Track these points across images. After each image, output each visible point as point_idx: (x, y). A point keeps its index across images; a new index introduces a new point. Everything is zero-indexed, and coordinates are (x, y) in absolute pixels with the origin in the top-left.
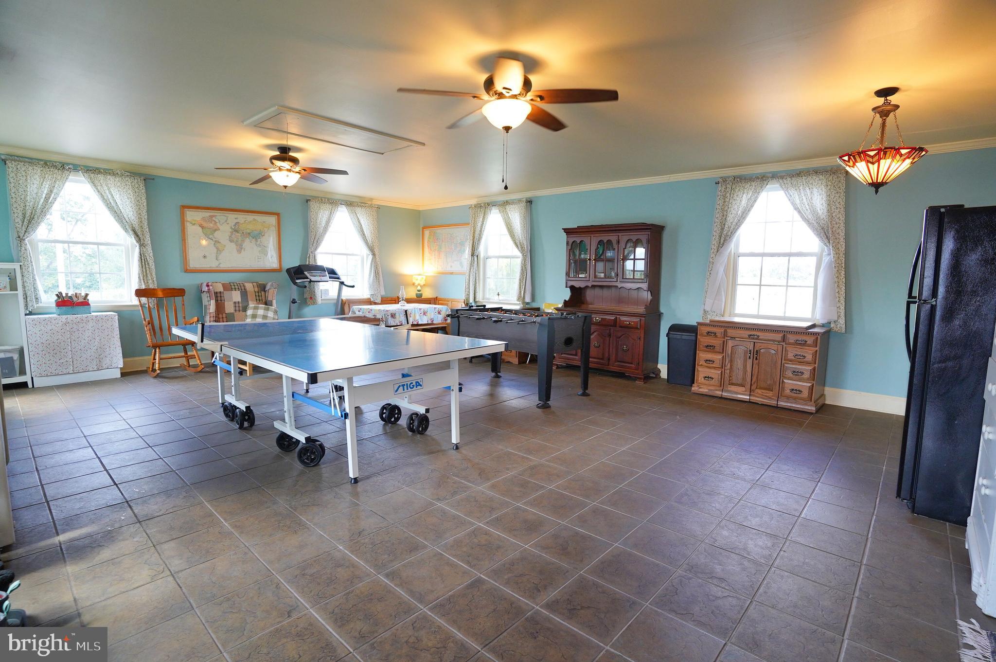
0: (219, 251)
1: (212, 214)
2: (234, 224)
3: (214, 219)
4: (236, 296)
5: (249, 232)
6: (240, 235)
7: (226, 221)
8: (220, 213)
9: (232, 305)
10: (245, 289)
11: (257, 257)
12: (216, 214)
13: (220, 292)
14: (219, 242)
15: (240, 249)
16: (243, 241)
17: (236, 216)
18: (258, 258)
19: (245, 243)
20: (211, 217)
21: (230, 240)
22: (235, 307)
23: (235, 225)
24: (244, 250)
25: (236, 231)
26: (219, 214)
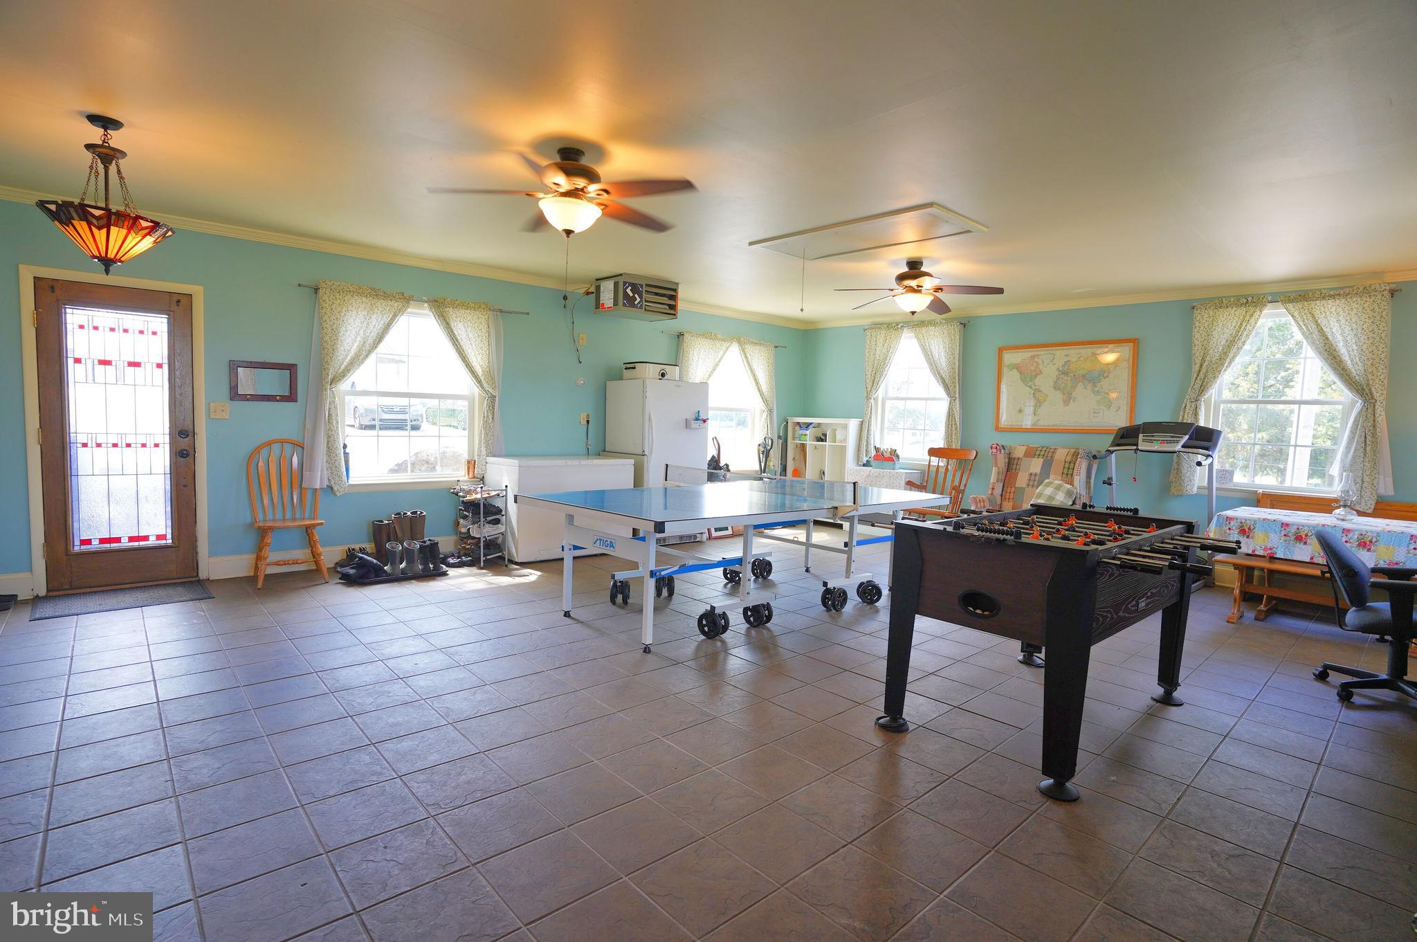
0: (1039, 403)
1: (1033, 353)
2: (1063, 363)
3: (1036, 359)
4: (1036, 465)
5: (1083, 373)
6: (1069, 378)
7: (1052, 361)
8: (1045, 350)
9: (1027, 477)
10: (1052, 457)
11: (1092, 411)
12: (1039, 353)
13: (1018, 459)
14: (1040, 391)
15: (1068, 399)
16: (1074, 387)
17: (1065, 352)
18: (1094, 412)
19: (1077, 390)
20: (1033, 357)
21: (1055, 388)
22: (1030, 480)
23: (1063, 366)
24: (1074, 401)
25: (1066, 374)
26: (1043, 352)
